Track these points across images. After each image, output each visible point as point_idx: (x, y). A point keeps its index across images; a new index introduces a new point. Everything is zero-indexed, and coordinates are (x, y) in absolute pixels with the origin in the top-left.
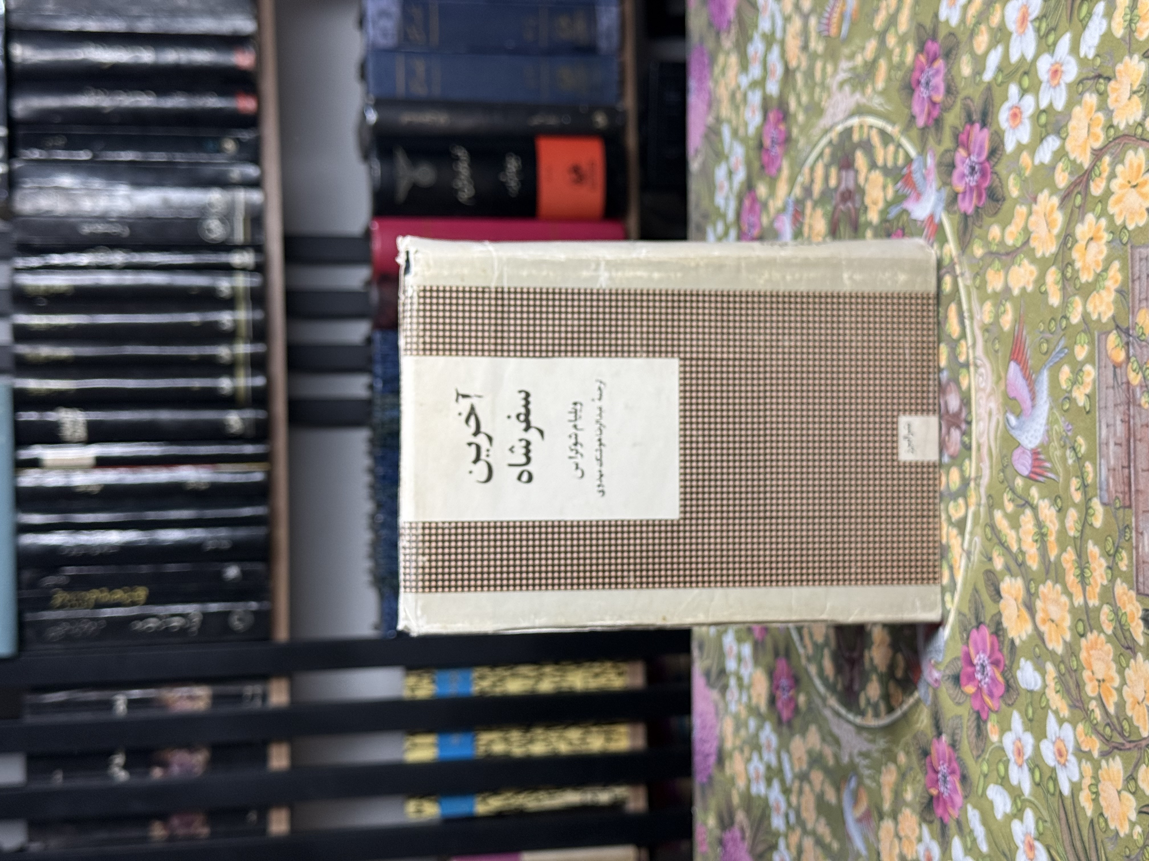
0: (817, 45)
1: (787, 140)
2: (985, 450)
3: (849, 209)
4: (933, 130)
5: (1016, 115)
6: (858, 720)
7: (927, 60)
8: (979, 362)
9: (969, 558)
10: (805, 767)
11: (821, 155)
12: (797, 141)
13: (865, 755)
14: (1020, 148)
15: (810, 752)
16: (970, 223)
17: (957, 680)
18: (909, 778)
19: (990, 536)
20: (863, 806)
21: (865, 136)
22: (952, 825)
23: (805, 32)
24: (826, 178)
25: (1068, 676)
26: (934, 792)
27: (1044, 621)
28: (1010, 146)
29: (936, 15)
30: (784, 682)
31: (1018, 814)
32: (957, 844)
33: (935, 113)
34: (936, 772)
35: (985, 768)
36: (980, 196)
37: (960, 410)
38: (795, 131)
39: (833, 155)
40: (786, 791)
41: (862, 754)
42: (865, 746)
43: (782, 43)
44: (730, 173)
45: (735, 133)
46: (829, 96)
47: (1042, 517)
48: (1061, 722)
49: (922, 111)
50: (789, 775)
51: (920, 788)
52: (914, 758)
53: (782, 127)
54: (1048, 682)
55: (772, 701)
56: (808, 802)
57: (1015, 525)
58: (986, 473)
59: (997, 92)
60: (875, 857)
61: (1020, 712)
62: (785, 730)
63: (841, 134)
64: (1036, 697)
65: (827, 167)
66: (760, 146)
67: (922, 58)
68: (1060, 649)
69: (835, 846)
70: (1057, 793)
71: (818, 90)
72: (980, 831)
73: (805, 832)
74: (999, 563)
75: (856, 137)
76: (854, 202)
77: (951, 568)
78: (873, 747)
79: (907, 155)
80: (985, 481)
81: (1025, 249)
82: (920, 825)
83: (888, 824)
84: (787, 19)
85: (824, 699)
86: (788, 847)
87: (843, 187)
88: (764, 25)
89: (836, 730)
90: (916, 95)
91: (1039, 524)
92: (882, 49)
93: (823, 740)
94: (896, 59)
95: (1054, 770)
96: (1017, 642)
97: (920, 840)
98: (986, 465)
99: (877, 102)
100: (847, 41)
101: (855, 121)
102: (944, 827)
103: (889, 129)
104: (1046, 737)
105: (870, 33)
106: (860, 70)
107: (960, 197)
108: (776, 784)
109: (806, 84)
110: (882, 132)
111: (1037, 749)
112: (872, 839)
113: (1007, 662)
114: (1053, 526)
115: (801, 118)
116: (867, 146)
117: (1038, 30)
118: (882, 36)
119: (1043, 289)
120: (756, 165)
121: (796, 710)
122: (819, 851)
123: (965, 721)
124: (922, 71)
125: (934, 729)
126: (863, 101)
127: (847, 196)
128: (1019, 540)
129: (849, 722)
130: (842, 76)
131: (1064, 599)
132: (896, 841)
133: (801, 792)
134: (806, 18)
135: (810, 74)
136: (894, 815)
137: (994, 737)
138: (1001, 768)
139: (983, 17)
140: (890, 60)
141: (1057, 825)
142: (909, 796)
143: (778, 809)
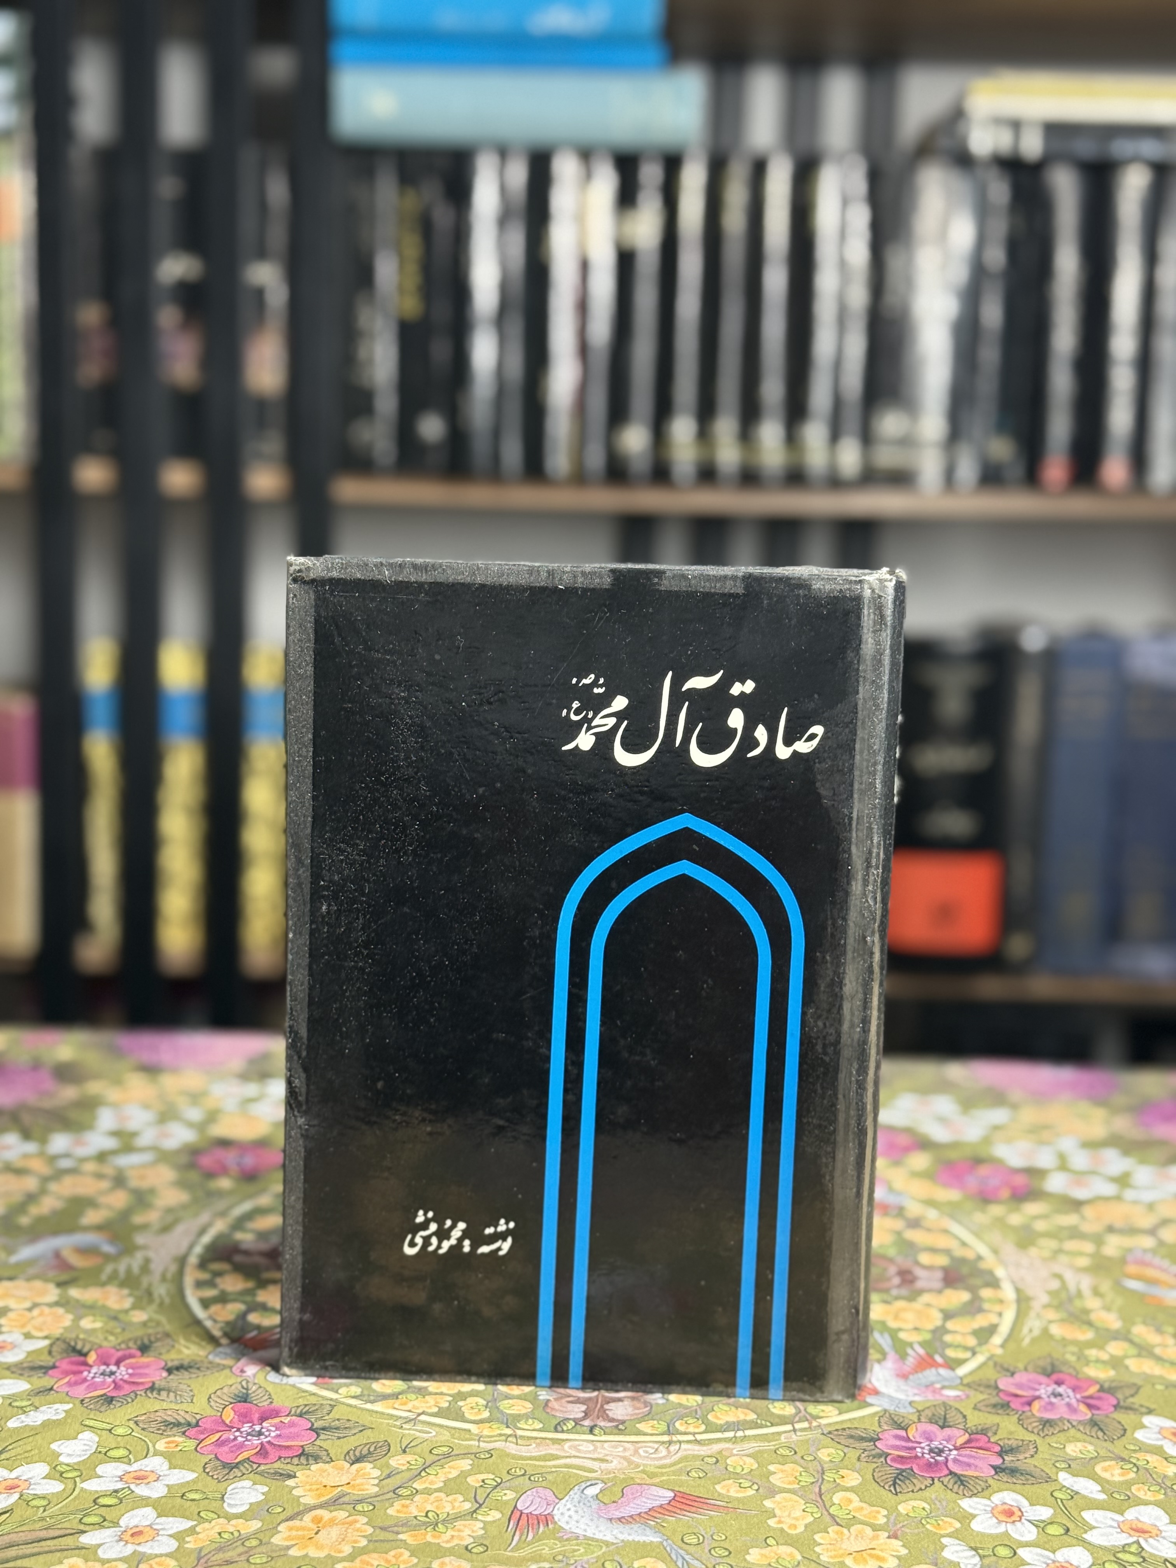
0: (1113, 1246)
1: (985, 1198)
2: (554, 1450)
3: (889, 1279)
4: (995, 1400)
5: (1009, 1514)
6: (193, 1260)
7: (1091, 1397)
8: (673, 1448)
9: (409, 1421)
10: (134, 1183)
11: (964, 1244)
12: (983, 1211)
13: (145, 1268)
14: (967, 1518)
15: (152, 1191)
16: (865, 1445)
17: (244, 1398)
18: (112, 1324)
19: (435, 1451)
20: (76, 1260)
21: (986, 1306)
22: (46, 1381)
23: (1132, 1231)
24: (933, 1250)
25: (241, 1549)
26: (92, 1358)
27: (317, 1520)
28: (967, 1504)
29: (1150, 1412)
30: (249, 1161)
31: (57, 1473)
32: (20, 1386)
33: (1015, 1404)
34: (118, 1363)
35: (120, 1431)
36: (901, 1459)
37: (612, 1420)
38: (996, 1210)
39: (963, 1261)
40: (102, 1157)
41: (147, 1261)
42: (157, 1267)
43: (1118, 1198)
44: (942, 1120)
45: (996, 1128)
46: (1044, 1260)
47: (459, 1524)
48: (179, 1536)
49: (1020, 1386)
50: (125, 1161)
51: (98, 1339)
52: (139, 1333)
53: (1005, 1193)
54: (233, 1522)
55: (224, 1143)
56: (84, 1186)
57: (450, 1487)
58: (524, 1451)
59: (1043, 1490)
60: (7, 1274)
61: (194, 1481)
62: (184, 1159)
63: (991, 1273)
64: (215, 1505)
65: (947, 1252)
66: (977, 1161)
67: (1093, 1390)
68: (277, 1540)
69: (24, 1220)
70: (82, 1527)
71: (1053, 1244)
72: (36, 1418)
73: (45, 1180)
74: (397, 1461)
75: (986, 1293)
76: (899, 1286)
77: (396, 1396)
78: (156, 1277)
79: (961, 1362)
80: (512, 1448)
81: (828, 1519)
82: (46, 1337)
83: (52, 1293)
84: (1151, 1207)
85: (223, 1214)
86: (26, 1156)
87: (918, 1272)
88: (1143, 1174)
89: (180, 1229)
90: (1043, 1379)
91: (450, 1520)
92: (1106, 1336)
93: (169, 1210)
94: (1092, 1353)
95: (116, 1524)
96: (291, 1482)
97: (28, 1336)
98: (533, 1450)
99: (1033, 1325)
100: (1118, 1286)
101: (1008, 1292)
102: (45, 1369)
103: (997, 1340)
104: (159, 1516)
105: (1128, 1319)
106: (1078, 1303)
107: (902, 1433)
108: (110, 1143)
109: (1061, 1228)
110: (992, 1329)
111: (145, 1502)
112: (32, 1271)
113: (262, 1468)
114: (446, 1538)
115: (1015, 1219)
116: (974, 1307)
117: (1124, 1549)
118: (1123, 1336)
119: (770, 1541)
120: (953, 1155)
121: (210, 1175)
122: (18, 1198)
123: (184, 1406)
124: (1075, 1389)
125: (176, 1363)
126: (1036, 1305)
127: (907, 1277)
128: (428, 1492)
129: (191, 1247)
130: (1071, 1278)
131: (347, 1550)
132: (28, 1304)
133: (99, 1176)
134: (1152, 1232)
135: (1075, 1233)
136: (63, 1303)
137: (161, 1445)
138: (122, 1452)
139: (1146, 1475)
140: (1090, 1344)
141: (38, 1526)
142: (87, 1323)
143: (79, 1143)
